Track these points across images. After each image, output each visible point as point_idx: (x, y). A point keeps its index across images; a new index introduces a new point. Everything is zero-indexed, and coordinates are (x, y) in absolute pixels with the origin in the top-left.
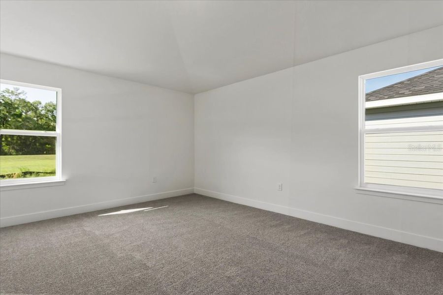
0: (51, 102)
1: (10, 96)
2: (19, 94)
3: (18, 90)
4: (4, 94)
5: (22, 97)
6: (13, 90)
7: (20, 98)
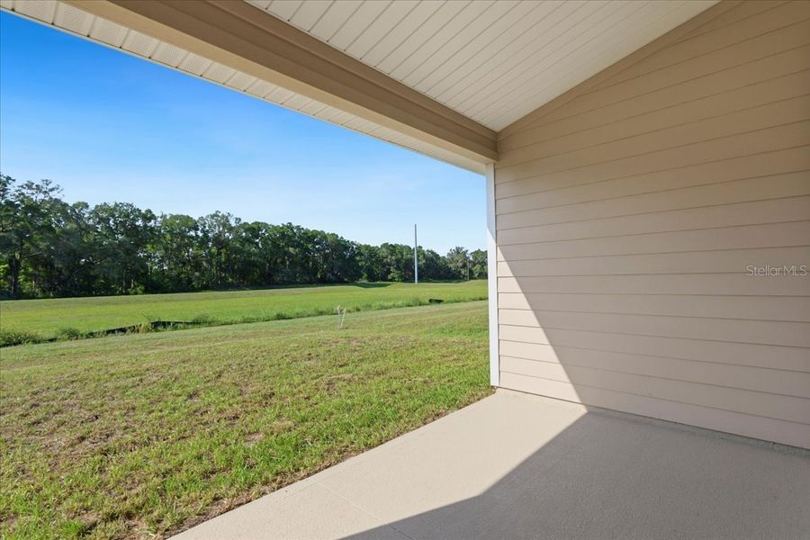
0: (105, 203)
1: (33, 194)
2: (52, 190)
3: (47, 182)
4: (24, 191)
5: (54, 195)
6: (40, 184)
7: (51, 198)
